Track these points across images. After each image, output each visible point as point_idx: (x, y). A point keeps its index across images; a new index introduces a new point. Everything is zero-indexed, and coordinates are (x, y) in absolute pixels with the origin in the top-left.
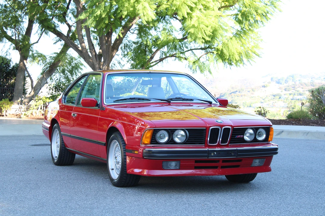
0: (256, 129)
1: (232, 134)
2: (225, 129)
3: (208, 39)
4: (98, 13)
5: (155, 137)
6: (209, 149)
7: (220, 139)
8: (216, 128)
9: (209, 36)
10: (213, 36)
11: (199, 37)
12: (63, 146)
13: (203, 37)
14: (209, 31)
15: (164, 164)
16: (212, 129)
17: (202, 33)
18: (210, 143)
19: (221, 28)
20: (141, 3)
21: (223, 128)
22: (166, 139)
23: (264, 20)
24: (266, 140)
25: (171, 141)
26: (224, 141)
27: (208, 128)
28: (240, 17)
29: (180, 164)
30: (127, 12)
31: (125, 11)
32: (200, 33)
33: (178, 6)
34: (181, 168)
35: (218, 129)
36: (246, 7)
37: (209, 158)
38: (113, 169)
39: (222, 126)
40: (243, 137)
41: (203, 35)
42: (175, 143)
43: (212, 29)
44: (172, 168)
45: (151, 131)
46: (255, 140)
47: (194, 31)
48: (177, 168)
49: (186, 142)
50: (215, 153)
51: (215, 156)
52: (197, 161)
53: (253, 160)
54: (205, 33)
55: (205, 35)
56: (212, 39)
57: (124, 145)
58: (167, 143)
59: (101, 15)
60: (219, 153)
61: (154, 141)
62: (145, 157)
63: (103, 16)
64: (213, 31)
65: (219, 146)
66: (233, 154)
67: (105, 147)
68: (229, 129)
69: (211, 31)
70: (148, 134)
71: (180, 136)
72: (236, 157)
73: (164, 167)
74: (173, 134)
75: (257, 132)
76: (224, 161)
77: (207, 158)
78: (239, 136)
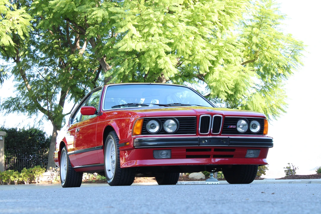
0: (249, 120)
1: (224, 124)
2: (215, 117)
3: (230, 92)
4: (122, 70)
5: (145, 127)
6: (200, 137)
7: (211, 128)
8: (207, 117)
9: (232, 90)
10: (236, 90)
11: (221, 90)
12: (70, 167)
13: (226, 91)
14: (231, 85)
15: (155, 153)
16: (202, 117)
17: (224, 87)
18: (201, 132)
19: (243, 81)
20: (162, 58)
21: (214, 116)
22: (157, 129)
23: (286, 73)
24: (261, 132)
25: (162, 131)
26: (216, 130)
27: (198, 117)
28: (261, 70)
29: (171, 153)
30: (149, 68)
31: (148, 67)
32: (222, 87)
33: (199, 61)
34: (173, 157)
35: (209, 117)
36: (267, 60)
37: (200, 146)
38: (110, 170)
39: (212, 114)
40: (236, 127)
41: (226, 89)
42: (166, 133)
43: (234, 83)
44: (163, 157)
45: (141, 121)
46: (249, 132)
47: (216, 85)
48: (169, 157)
49: (177, 131)
50: (207, 141)
51: (206, 143)
52: (188, 150)
53: (246, 151)
54: (227, 86)
55: (228, 89)
56: (235, 93)
57: (118, 141)
58: (158, 133)
59: (124, 72)
60: (210, 141)
61: (144, 131)
62: (135, 147)
63: (127, 73)
64: (235, 85)
65: (210, 134)
66: (225, 142)
67: (103, 150)
68: (220, 117)
69: (234, 84)
70: (139, 125)
71: (171, 126)
72: (228, 146)
73: (156, 157)
74: (163, 123)
75: (250, 123)
76: (216, 149)
77: (198, 146)
78: (232, 126)
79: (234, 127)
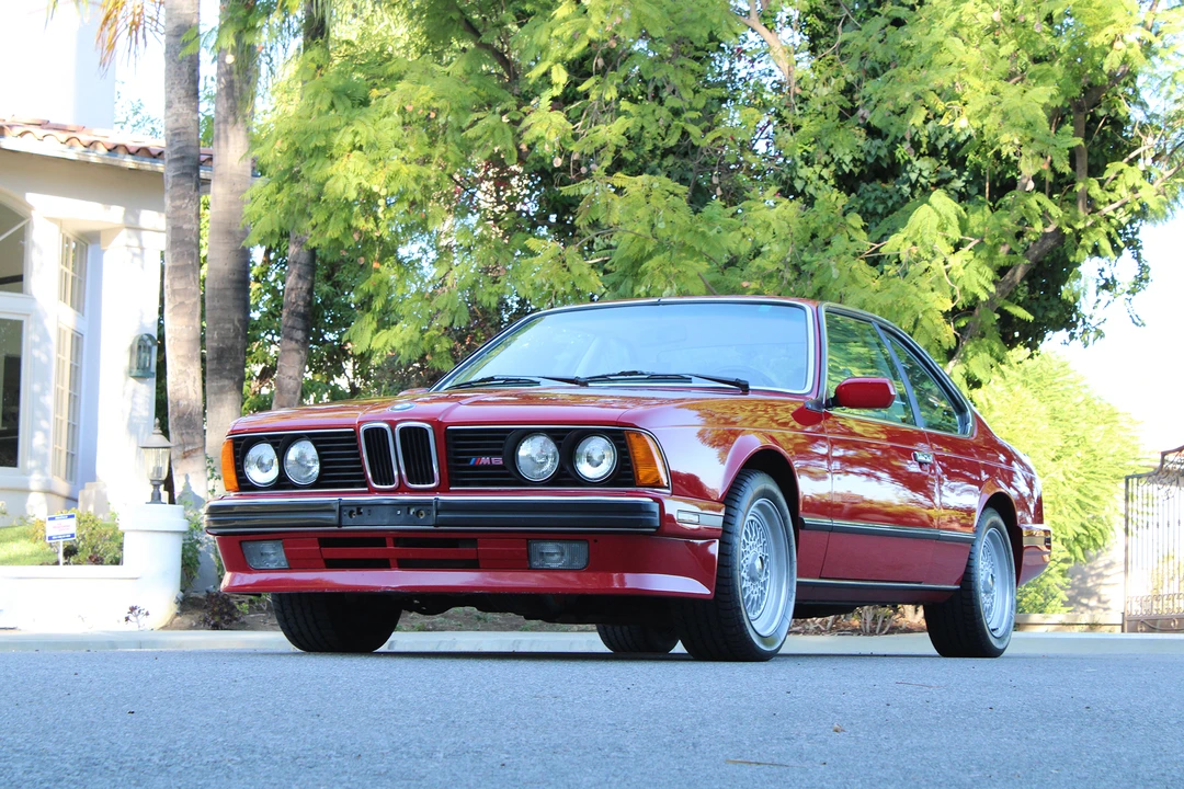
1: (449, 453)
2: (403, 430)
6: (344, 498)
7: (398, 467)
8: (377, 429)
15: (247, 549)
16: (366, 433)
18: (375, 481)
21: (398, 427)
22: (273, 474)
24: (618, 479)
25: (283, 479)
26: (418, 473)
27: (357, 429)
29: (285, 552)
35: (384, 431)
37: (344, 528)
42: (294, 485)
44: (270, 566)
45: (230, 447)
48: (283, 564)
49: (321, 479)
52: (326, 541)
53: (525, 546)
58: (279, 484)
60: (370, 512)
61: (242, 482)
65: (401, 489)
66: (421, 516)
68: (423, 430)
70: (227, 458)
71: (305, 458)
72: (432, 528)
74: (284, 453)
77: (336, 528)
78: (485, 460)
79: (498, 461)
